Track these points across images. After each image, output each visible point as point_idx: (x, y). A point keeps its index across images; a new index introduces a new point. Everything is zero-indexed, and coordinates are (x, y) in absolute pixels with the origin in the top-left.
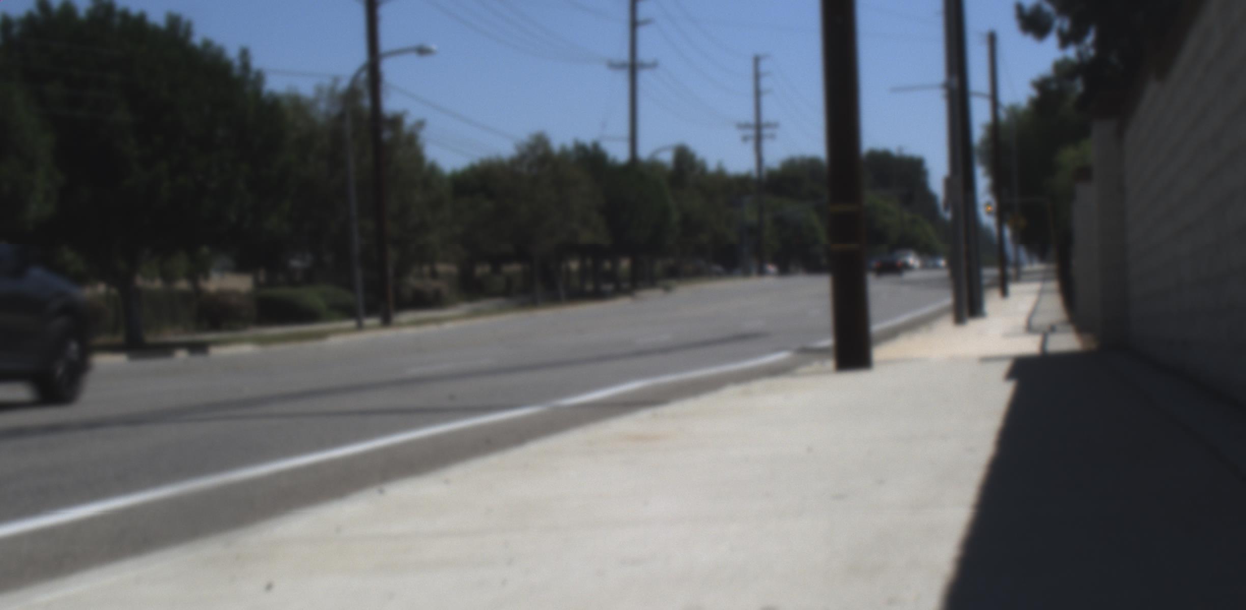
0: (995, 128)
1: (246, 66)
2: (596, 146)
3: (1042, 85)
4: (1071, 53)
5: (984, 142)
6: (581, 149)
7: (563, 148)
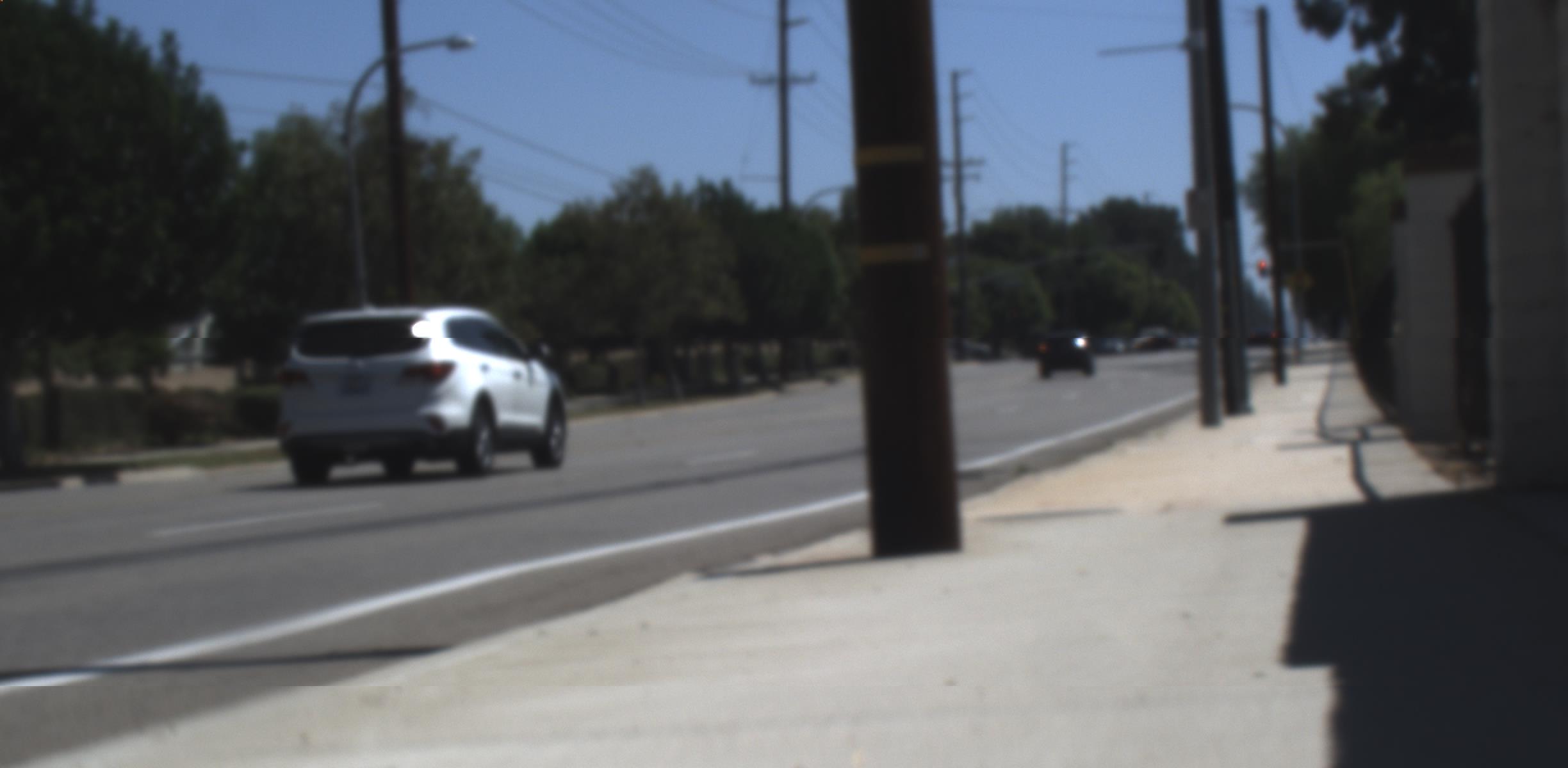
0: (1269, 158)
1: (171, 59)
2: (727, 185)
3: (1331, 99)
4: (1371, 55)
5: (1255, 177)
6: (706, 188)
7: (678, 188)
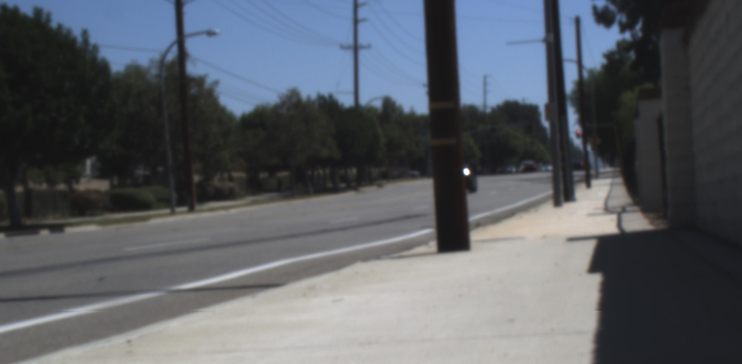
0: (580, 83)
1: (86, 41)
2: (331, 96)
3: (609, 56)
4: (627, 36)
5: (574, 92)
6: (321, 98)
7: (309, 98)
